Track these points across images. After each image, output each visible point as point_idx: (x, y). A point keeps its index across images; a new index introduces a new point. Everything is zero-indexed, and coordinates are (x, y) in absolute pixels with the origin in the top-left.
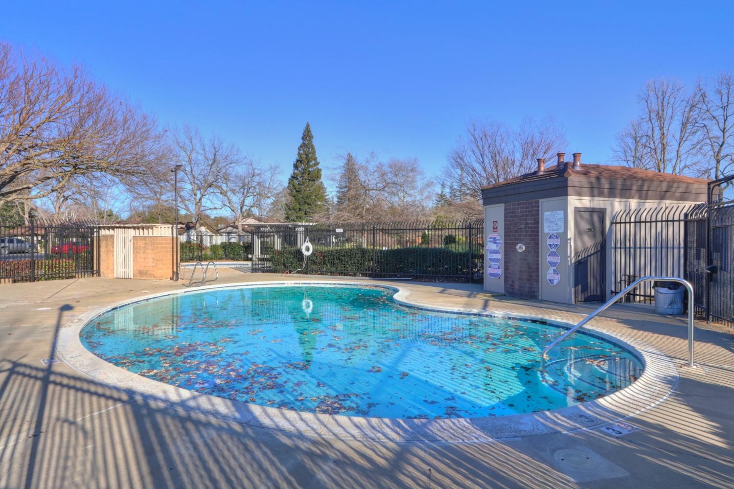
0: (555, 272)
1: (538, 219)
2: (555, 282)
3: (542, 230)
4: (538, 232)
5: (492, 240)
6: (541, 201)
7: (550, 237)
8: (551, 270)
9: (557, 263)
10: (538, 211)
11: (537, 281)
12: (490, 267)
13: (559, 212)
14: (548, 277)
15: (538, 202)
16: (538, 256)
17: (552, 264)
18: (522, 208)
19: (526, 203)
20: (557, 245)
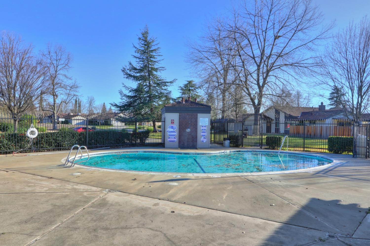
0: (204, 138)
1: (197, 120)
2: (204, 142)
3: (199, 124)
4: (197, 125)
5: (171, 127)
6: (198, 114)
7: (202, 127)
8: (203, 138)
9: (205, 135)
10: (197, 117)
11: (197, 142)
12: (169, 138)
13: (206, 119)
14: (201, 140)
15: (197, 115)
16: (197, 133)
17: (203, 136)
18: (189, 116)
19: (191, 114)
20: (205, 129)
